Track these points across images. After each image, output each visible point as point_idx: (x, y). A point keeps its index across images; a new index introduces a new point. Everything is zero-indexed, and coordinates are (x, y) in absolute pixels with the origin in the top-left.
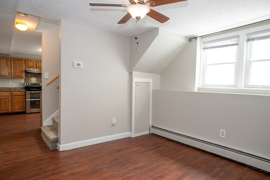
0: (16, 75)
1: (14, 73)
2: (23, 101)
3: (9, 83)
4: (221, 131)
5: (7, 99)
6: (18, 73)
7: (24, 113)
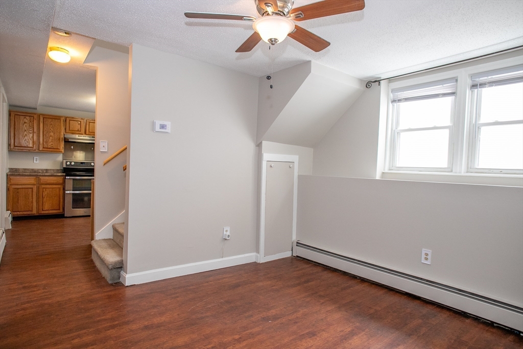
0: (47, 145)
1: (44, 143)
2: (60, 195)
3: (35, 160)
4: (424, 252)
5: (30, 190)
6: (52, 143)
7: (61, 216)
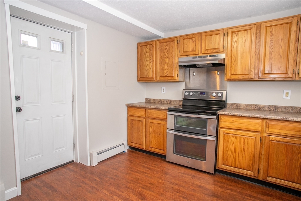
1: (161, 71)
3: (162, 90)
5: (141, 122)
6: (167, 70)
7: (163, 158)
